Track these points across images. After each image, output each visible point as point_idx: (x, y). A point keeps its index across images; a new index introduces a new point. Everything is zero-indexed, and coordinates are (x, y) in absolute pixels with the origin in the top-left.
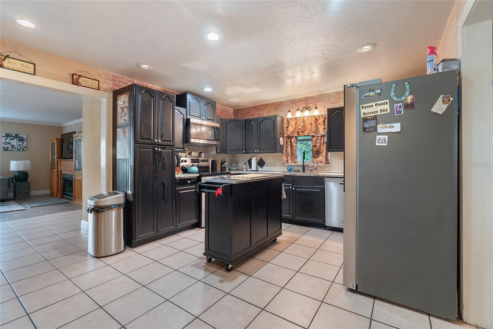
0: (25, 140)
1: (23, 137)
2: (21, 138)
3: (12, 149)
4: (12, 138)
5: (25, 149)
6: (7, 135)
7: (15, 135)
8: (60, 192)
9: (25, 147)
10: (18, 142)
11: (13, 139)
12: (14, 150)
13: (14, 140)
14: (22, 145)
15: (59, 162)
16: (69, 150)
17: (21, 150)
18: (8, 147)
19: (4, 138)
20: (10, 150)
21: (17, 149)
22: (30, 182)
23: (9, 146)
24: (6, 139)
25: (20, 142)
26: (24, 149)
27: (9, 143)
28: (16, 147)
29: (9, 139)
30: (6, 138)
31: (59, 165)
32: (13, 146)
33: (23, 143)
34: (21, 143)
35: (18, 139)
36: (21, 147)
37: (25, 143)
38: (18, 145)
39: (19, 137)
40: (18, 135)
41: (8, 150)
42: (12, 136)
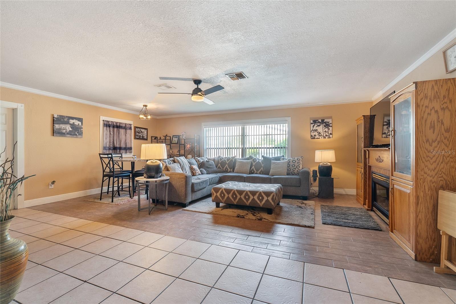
0: (331, 125)
1: (328, 122)
2: (327, 123)
3: (318, 137)
4: (319, 124)
5: (331, 136)
6: (315, 122)
7: (321, 120)
8: (368, 200)
9: (331, 134)
10: (324, 128)
11: (319, 126)
12: (320, 137)
13: (321, 126)
14: (328, 131)
15: (367, 152)
16: (383, 134)
17: (327, 137)
18: (315, 135)
19: (312, 125)
20: (317, 138)
21: (323, 137)
22: (333, 178)
23: (316, 133)
24: (313, 126)
25: (326, 128)
26: (329, 136)
27: (316, 130)
28: (322, 134)
29: (316, 125)
30: (314, 124)
31: (367, 157)
32: (319, 133)
33: (329, 129)
34: (327, 130)
35: (324, 125)
36: (327, 134)
37: (330, 129)
38: (324, 132)
39: (325, 123)
40: (324, 120)
41: (315, 139)
42: (319, 122)
